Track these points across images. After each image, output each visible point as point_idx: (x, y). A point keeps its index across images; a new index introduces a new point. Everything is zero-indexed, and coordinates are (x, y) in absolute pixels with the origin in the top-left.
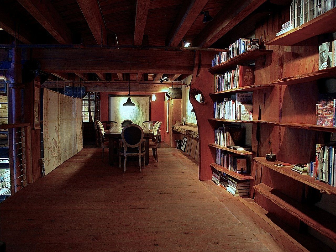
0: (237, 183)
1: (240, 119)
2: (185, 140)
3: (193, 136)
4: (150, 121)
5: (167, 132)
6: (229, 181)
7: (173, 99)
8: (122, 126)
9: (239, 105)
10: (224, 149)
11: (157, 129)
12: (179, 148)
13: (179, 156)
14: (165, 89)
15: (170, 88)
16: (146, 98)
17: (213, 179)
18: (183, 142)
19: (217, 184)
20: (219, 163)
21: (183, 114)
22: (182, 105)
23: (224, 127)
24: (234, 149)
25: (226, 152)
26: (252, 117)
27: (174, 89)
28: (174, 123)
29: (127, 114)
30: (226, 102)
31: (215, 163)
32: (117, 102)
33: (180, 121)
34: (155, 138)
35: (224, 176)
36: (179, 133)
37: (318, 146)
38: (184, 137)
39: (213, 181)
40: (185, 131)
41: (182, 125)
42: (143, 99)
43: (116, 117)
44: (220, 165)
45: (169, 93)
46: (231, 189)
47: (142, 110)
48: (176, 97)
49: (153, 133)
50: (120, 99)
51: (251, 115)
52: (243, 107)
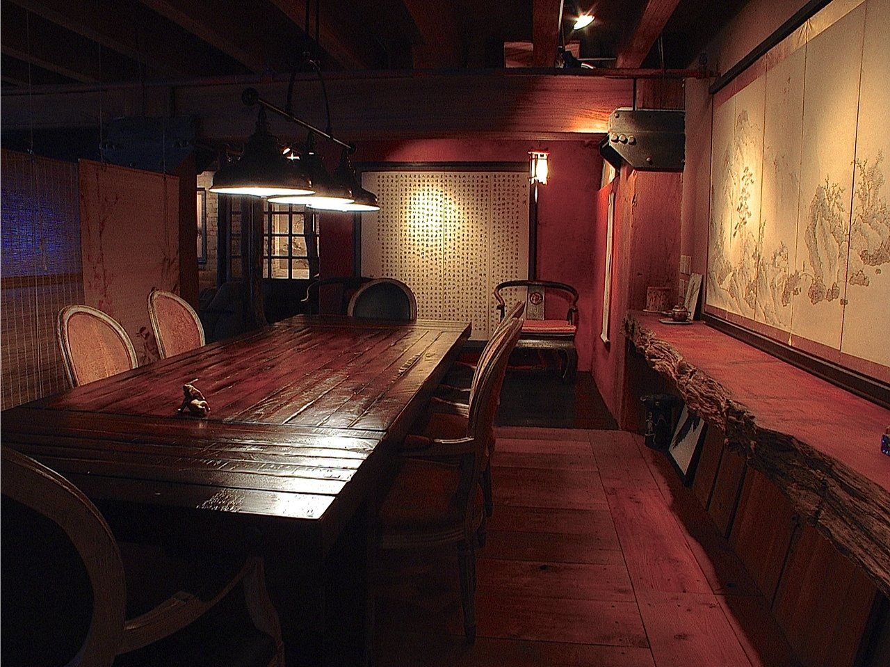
4: (535, 279)
5: (605, 339)
7: (637, 169)
15: (619, 113)
16: (516, 179)
21: (691, 252)
22: (683, 202)
27: (640, 118)
28: (638, 300)
29: (430, 248)
32: (390, 197)
42: (501, 179)
43: (385, 260)
45: (612, 137)
47: (497, 229)
48: (650, 162)
50: (404, 183)
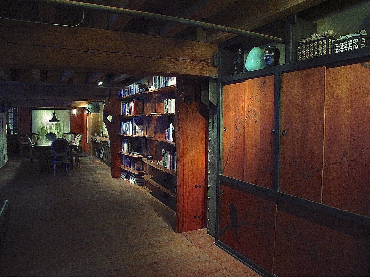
0: (135, 176)
1: (135, 134)
2: (103, 149)
3: (108, 146)
4: (71, 132)
5: (87, 142)
6: (131, 176)
7: (92, 113)
8: (46, 139)
9: (134, 125)
10: (127, 154)
11: (78, 141)
12: (98, 156)
13: (98, 163)
14: (85, 105)
15: (89, 104)
17: (121, 176)
18: (102, 151)
19: (124, 179)
20: (125, 165)
21: (101, 126)
22: (100, 118)
23: (127, 140)
24: (133, 154)
25: (129, 157)
26: (143, 133)
27: (92, 105)
28: (93, 134)
29: (48, 126)
30: (128, 123)
31: (123, 165)
32: (38, 115)
33: (99, 133)
34: (78, 148)
35: (128, 173)
36: (97, 143)
37: (163, 150)
38: (102, 147)
39: (121, 178)
40: (101, 142)
41: (100, 136)
44: (126, 166)
45: (88, 108)
46: (132, 181)
48: (94, 112)
49: (75, 144)
50: (42, 112)
51: (142, 132)
52: (137, 127)
